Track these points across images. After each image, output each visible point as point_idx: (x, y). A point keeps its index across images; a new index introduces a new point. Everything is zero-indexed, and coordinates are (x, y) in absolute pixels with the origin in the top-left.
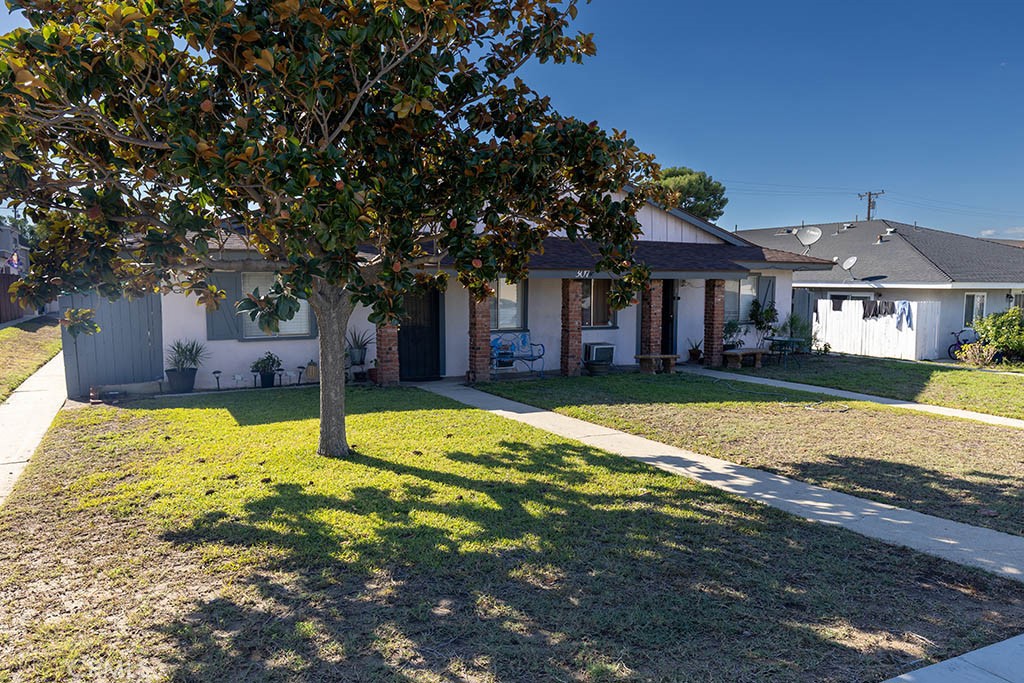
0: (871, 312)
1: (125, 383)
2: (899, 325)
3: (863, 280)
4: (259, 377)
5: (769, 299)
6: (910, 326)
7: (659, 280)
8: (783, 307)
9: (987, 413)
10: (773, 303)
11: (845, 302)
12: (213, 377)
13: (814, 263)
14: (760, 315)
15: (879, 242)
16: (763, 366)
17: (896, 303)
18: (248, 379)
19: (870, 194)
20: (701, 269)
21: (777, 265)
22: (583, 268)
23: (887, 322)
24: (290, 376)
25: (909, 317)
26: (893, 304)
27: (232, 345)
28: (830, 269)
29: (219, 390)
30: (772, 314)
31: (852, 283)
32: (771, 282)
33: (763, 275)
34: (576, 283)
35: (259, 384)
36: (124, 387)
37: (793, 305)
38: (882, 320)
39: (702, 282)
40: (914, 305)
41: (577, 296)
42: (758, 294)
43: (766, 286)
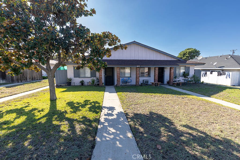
0: (220, 74)
1: (61, 84)
2: (227, 77)
3: (218, 67)
4: (81, 84)
5: (188, 71)
6: (229, 78)
7: (157, 67)
8: (192, 73)
9: (229, 102)
10: (189, 72)
11: (213, 72)
12: (74, 84)
13: (199, 63)
14: (185, 75)
15: (226, 59)
16: (182, 85)
17: (226, 72)
18: (79, 84)
19: (233, 50)
20: (169, 65)
21: (189, 64)
22: (138, 65)
23: (223, 77)
24: (86, 84)
25: (229, 76)
26: (225, 73)
27: (78, 78)
28: (204, 65)
29: (75, 85)
30: (188, 74)
31: (215, 68)
32: (189, 68)
33: (186, 66)
34: (138, 68)
35: (81, 85)
36: (61, 85)
37: (194, 73)
38: (222, 76)
39: (169, 68)
40: (231, 73)
41: (138, 71)
42: (185, 70)
43: (188, 69)
